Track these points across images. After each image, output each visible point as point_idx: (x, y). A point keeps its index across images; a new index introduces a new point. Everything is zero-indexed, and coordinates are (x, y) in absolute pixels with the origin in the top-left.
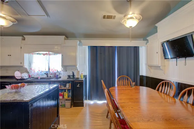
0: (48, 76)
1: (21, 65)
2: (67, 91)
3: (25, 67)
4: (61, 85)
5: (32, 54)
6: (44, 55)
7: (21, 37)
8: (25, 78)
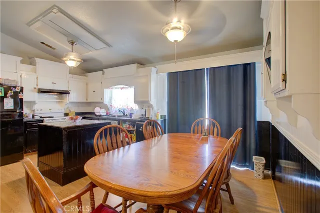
0: (124, 114)
1: (102, 101)
2: (134, 133)
3: (105, 103)
4: (129, 125)
5: (112, 88)
6: (121, 88)
7: (101, 72)
8: (103, 114)
